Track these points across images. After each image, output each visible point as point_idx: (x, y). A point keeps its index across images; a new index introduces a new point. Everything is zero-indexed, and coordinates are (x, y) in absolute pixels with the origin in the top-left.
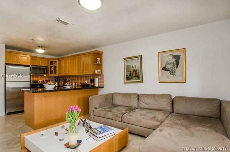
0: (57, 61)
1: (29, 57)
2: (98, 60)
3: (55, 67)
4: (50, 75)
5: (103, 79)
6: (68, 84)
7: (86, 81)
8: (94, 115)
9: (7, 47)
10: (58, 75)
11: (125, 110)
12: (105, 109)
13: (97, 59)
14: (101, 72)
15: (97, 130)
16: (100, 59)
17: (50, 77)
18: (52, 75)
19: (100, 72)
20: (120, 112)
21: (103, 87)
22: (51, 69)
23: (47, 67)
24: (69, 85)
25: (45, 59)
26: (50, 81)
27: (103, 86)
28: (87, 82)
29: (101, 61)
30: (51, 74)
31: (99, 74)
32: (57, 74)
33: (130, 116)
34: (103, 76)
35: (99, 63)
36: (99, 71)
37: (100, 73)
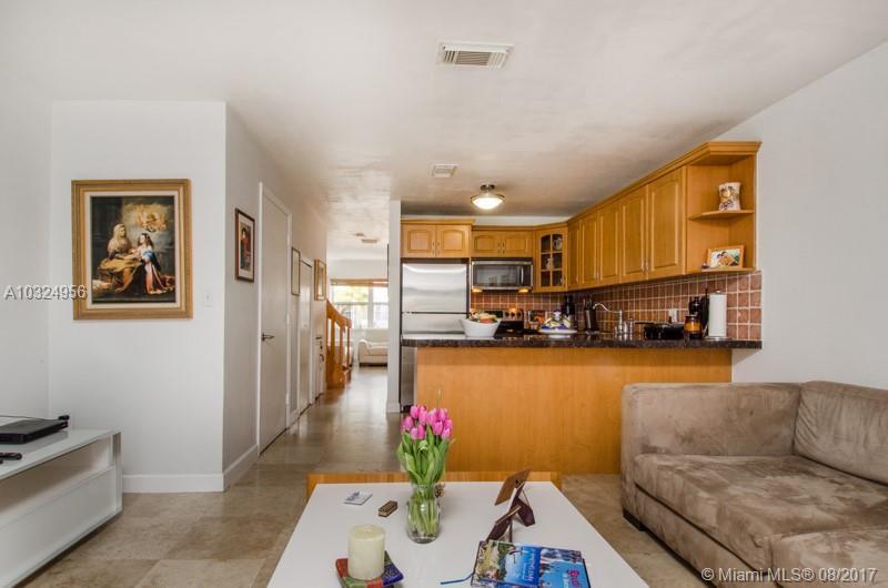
0: (564, 232)
1: (466, 230)
2: (728, 193)
3: (558, 257)
4: (540, 289)
5: (756, 299)
6: (554, 320)
7: (673, 312)
8: (637, 486)
9: (407, 209)
10: (566, 289)
11: (841, 506)
12: (701, 466)
13: (721, 187)
14: (748, 258)
15: (502, 561)
16: (741, 188)
17: (545, 296)
18: (546, 289)
19: (737, 258)
20: (779, 511)
21: (756, 345)
22: (544, 267)
23: (530, 259)
24: (558, 325)
25: (522, 233)
26: (543, 312)
27: (759, 336)
28: (675, 314)
29: (746, 196)
30: (543, 285)
31: (730, 273)
32: (564, 286)
33: (828, 557)
34: (757, 284)
35: (735, 207)
36: (734, 252)
37: (739, 268)
